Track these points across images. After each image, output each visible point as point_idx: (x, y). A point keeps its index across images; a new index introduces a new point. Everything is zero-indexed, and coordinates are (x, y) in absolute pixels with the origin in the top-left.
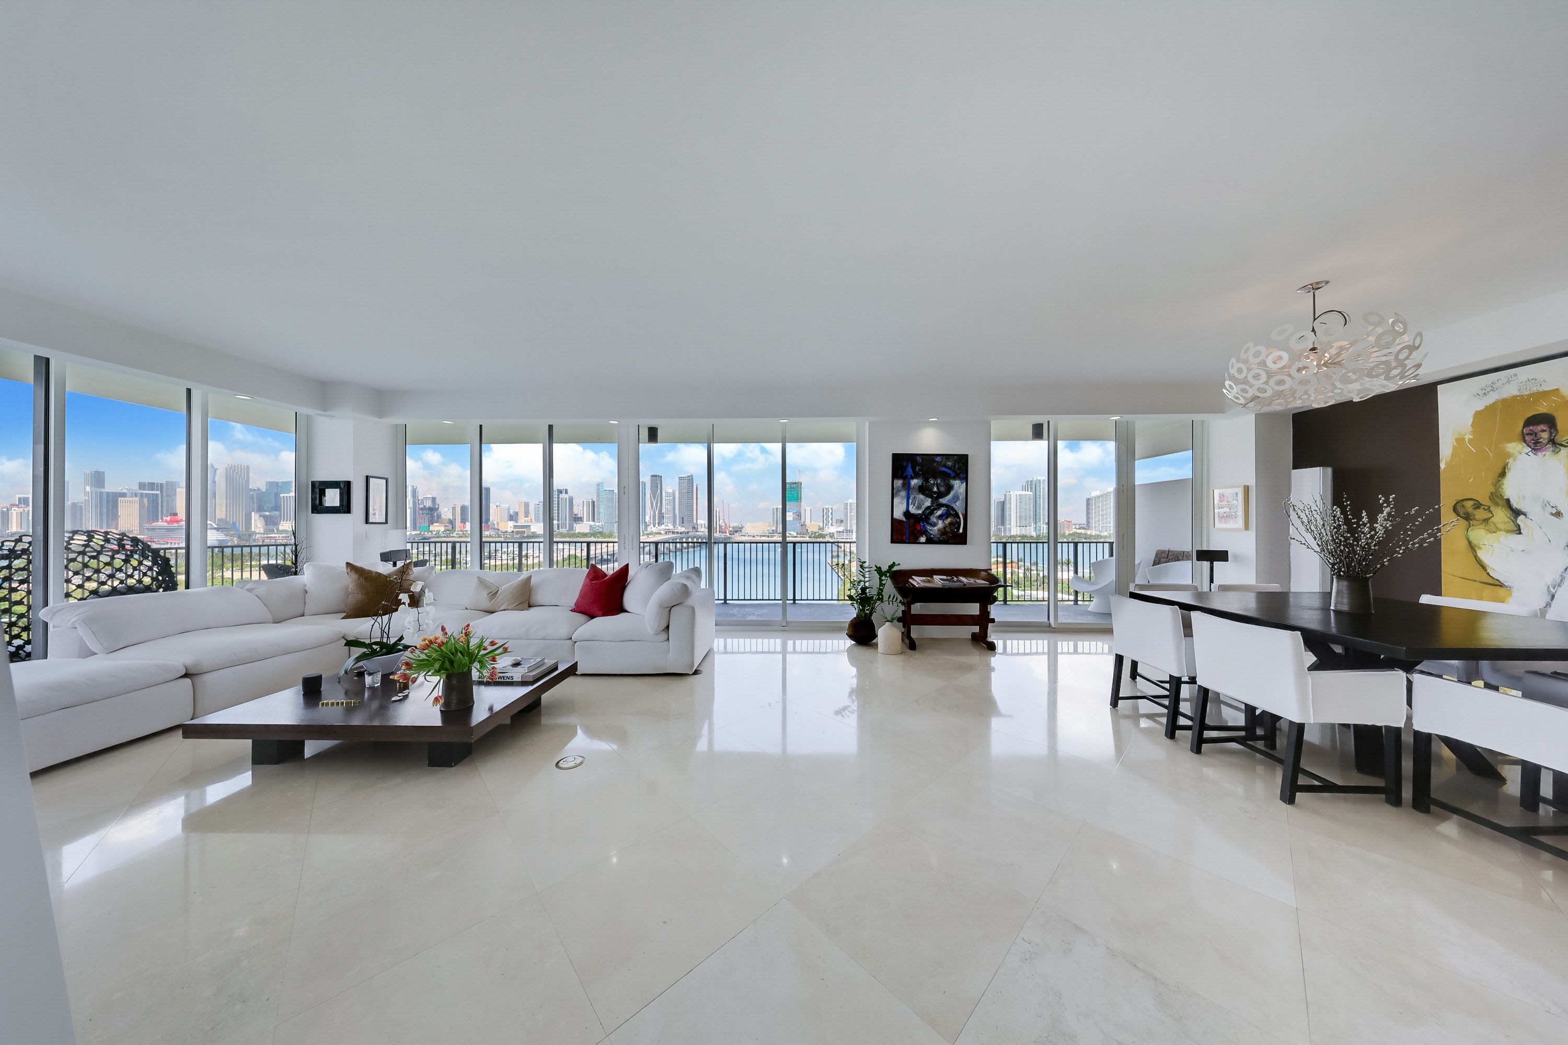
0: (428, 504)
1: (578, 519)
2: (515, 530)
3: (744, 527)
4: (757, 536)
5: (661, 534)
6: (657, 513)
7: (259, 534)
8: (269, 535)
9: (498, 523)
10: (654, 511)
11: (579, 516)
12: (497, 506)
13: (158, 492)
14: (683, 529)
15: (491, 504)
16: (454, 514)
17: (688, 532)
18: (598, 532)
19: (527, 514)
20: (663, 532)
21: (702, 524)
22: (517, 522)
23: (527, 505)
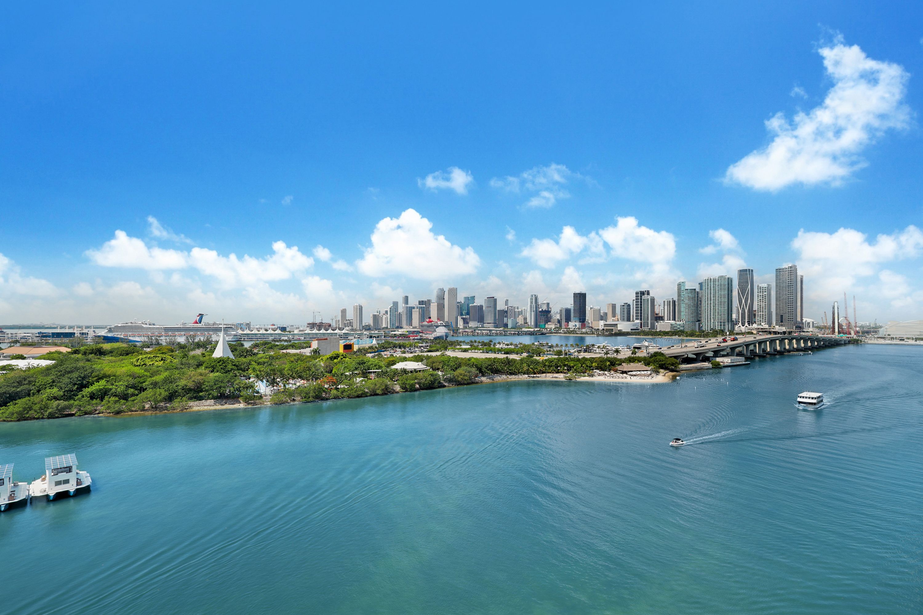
0: (545, 308)
1: (659, 318)
2: (605, 328)
3: (881, 327)
4: (908, 338)
5: (752, 333)
6: (746, 311)
7: (461, 329)
8: (465, 330)
9: (592, 322)
10: (743, 308)
11: (660, 315)
12: (591, 308)
13: (425, 306)
14: (784, 329)
15: (587, 307)
16: (561, 316)
17: (790, 333)
18: (679, 331)
19: (614, 315)
20: (755, 332)
21: (809, 323)
22: (606, 321)
23: (614, 307)
